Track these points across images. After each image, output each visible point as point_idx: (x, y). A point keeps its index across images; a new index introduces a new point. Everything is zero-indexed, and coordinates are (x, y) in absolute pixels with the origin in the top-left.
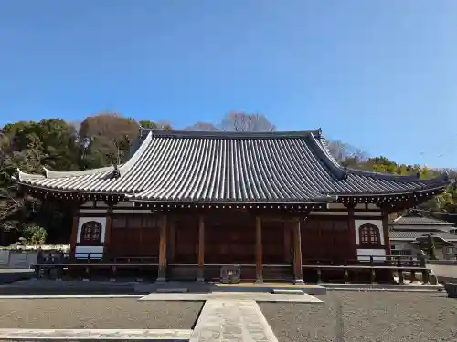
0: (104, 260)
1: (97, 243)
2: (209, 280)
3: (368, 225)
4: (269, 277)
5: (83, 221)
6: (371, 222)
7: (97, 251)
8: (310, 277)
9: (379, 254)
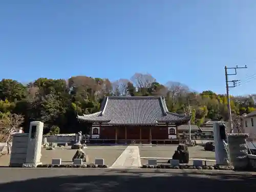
0: (100, 138)
1: (97, 134)
2: (129, 143)
3: (172, 129)
4: (143, 143)
5: (93, 128)
6: (173, 128)
7: (98, 136)
8: (154, 143)
9: (174, 137)
